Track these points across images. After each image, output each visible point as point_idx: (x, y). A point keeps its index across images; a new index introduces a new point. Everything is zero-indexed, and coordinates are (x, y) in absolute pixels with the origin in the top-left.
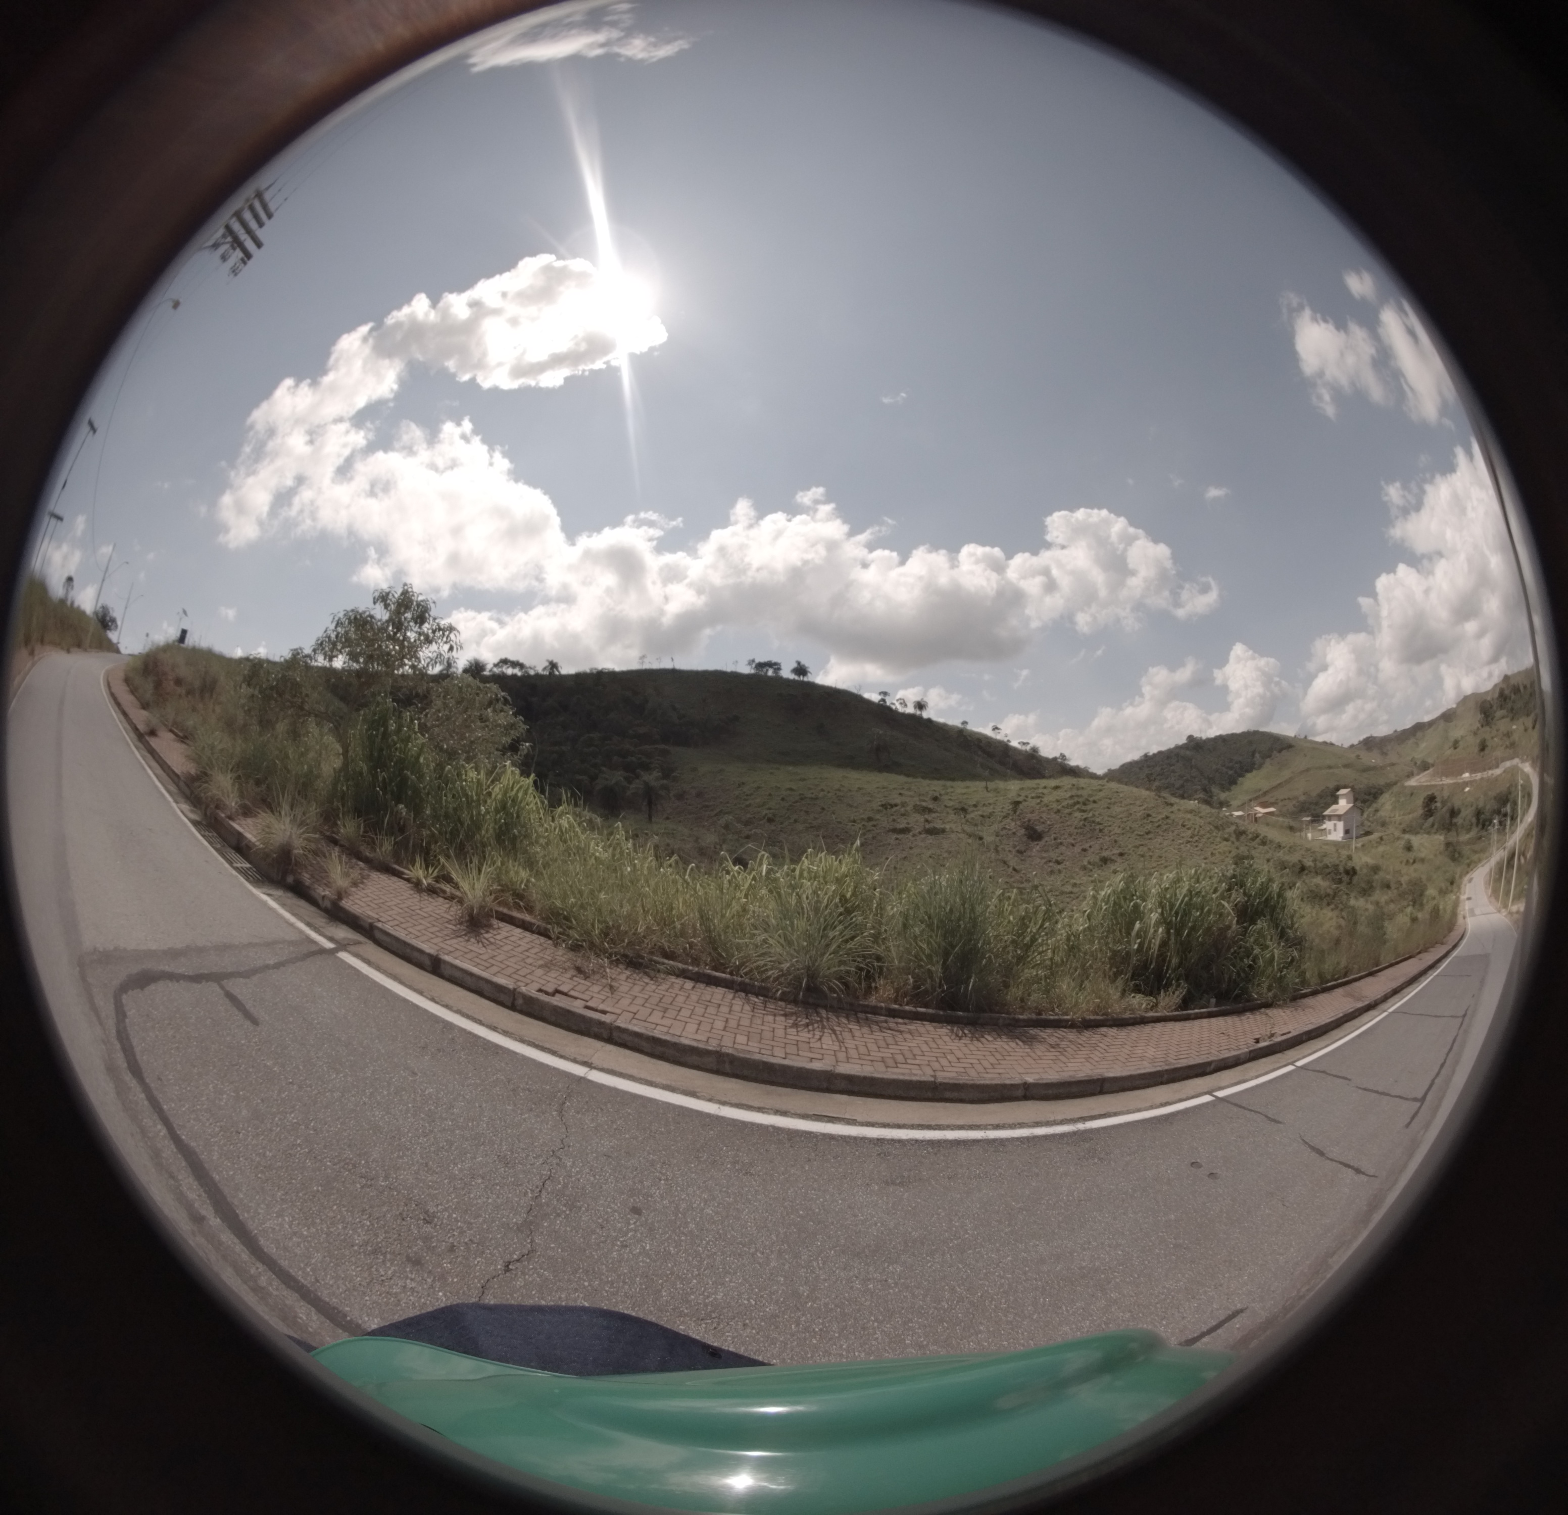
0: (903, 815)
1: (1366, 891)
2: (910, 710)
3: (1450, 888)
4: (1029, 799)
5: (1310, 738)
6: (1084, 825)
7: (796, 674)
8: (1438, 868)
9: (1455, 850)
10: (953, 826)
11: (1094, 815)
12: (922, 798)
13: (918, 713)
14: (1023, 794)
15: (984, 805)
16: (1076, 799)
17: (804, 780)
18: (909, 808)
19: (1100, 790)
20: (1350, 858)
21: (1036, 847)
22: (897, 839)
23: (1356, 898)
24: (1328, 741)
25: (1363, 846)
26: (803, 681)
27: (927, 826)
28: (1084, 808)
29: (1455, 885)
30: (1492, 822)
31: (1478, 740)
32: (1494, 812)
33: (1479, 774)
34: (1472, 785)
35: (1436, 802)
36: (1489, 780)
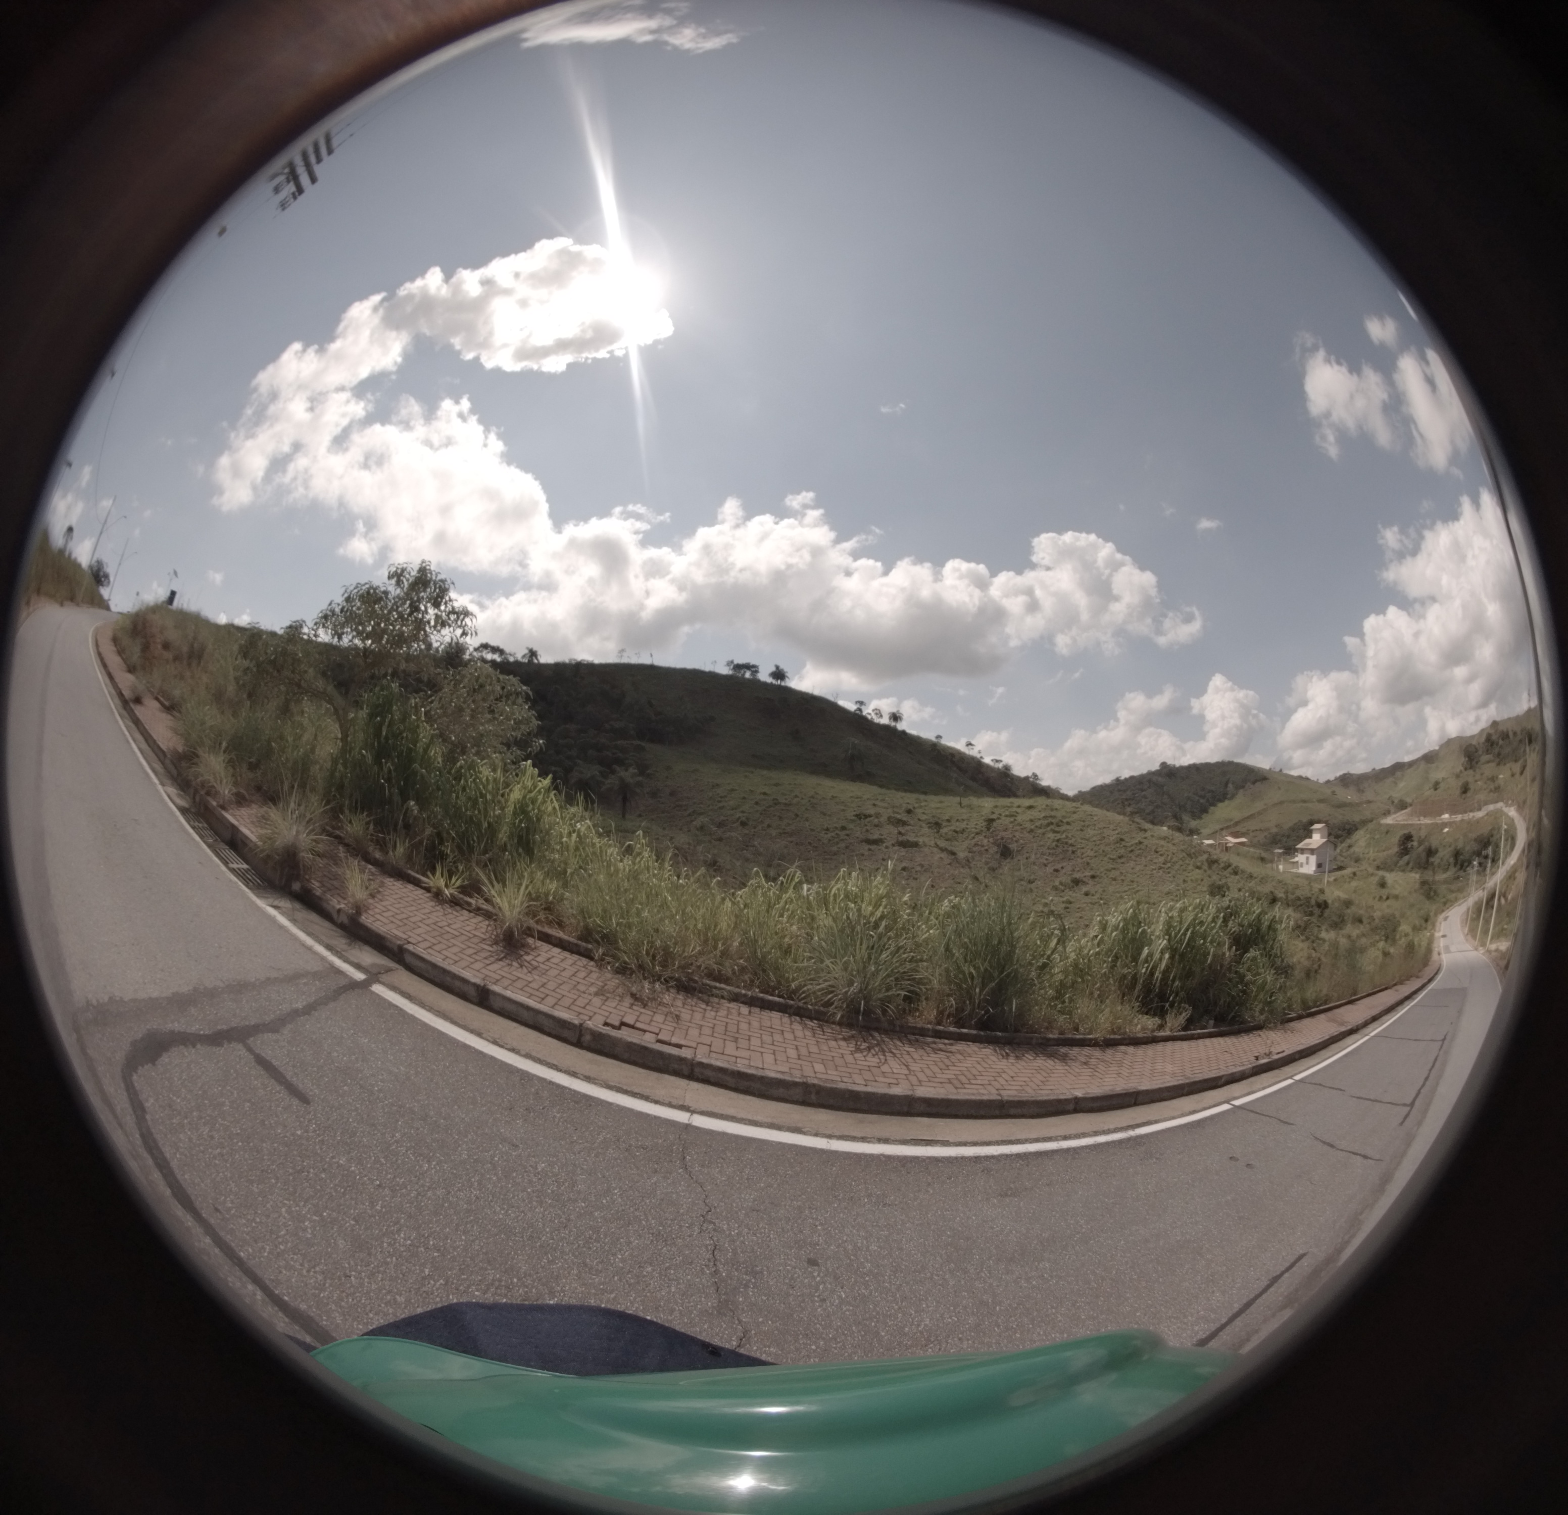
0: (876, 826)
1: (1337, 925)
2: (885, 720)
3: (1424, 925)
4: (1003, 818)
5: (1285, 771)
6: (1057, 846)
7: (774, 678)
8: (1412, 906)
9: (1431, 889)
10: (926, 840)
11: (1067, 837)
12: (895, 810)
13: (893, 724)
14: (997, 811)
15: (958, 820)
16: (1050, 820)
17: (777, 785)
18: (883, 819)
19: (1074, 813)
20: (1322, 891)
21: (1006, 867)
22: (870, 850)
23: (1327, 930)
24: (1304, 776)
25: (1335, 880)
26: (780, 687)
27: (901, 838)
28: (1057, 829)
29: (1429, 923)
30: (1471, 863)
31: (1460, 784)
32: (1474, 853)
33: (1460, 816)
34: (1451, 827)
35: (1412, 841)
36: (1469, 823)
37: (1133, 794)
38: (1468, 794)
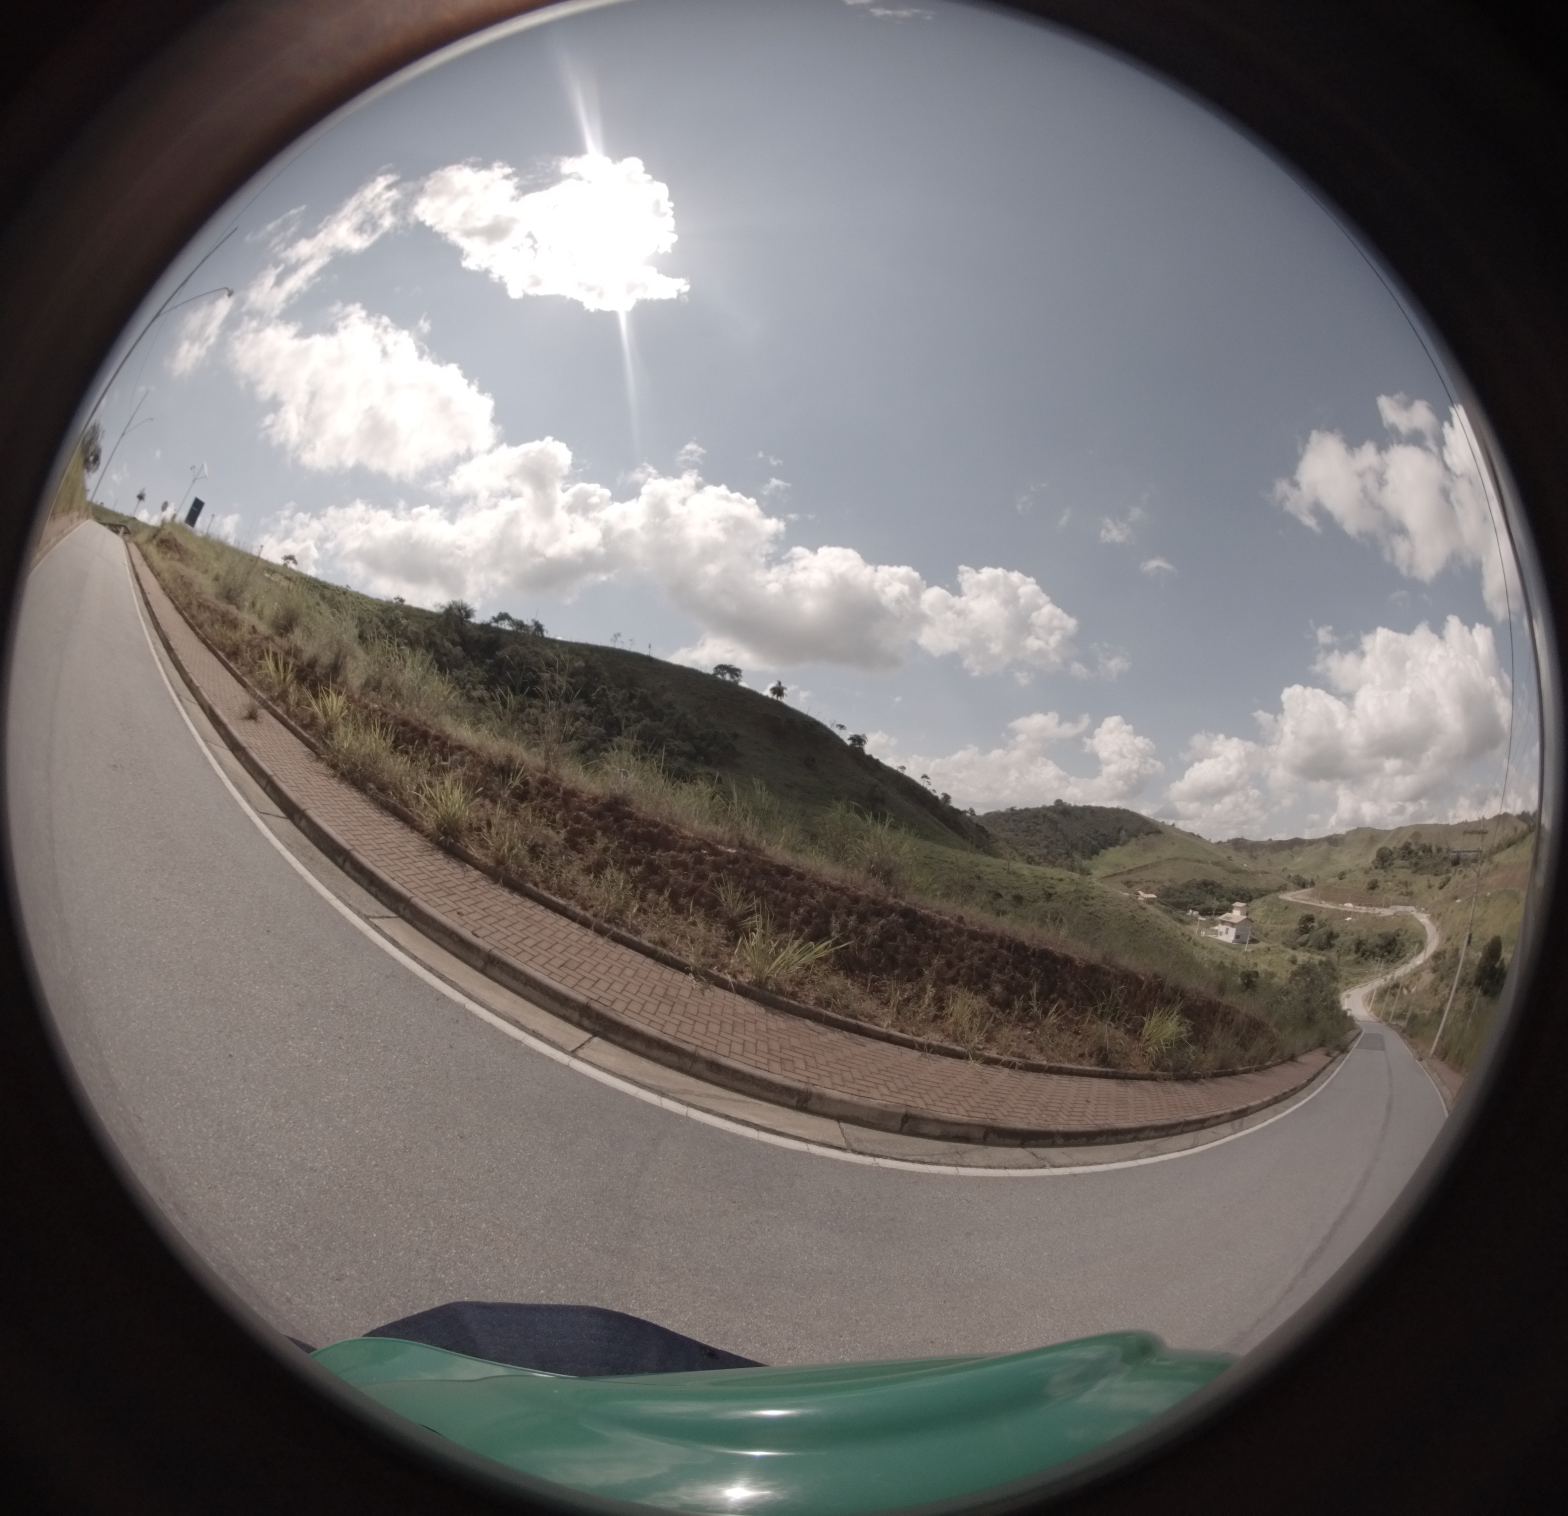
2: (855, 744)
13: (858, 745)
24: (1196, 834)
25: (1253, 952)
30: (1373, 954)
31: (1368, 879)
32: (1377, 946)
33: (1364, 908)
34: (1354, 917)
35: (1313, 922)
36: (1374, 917)
37: (1028, 826)
38: (1376, 891)
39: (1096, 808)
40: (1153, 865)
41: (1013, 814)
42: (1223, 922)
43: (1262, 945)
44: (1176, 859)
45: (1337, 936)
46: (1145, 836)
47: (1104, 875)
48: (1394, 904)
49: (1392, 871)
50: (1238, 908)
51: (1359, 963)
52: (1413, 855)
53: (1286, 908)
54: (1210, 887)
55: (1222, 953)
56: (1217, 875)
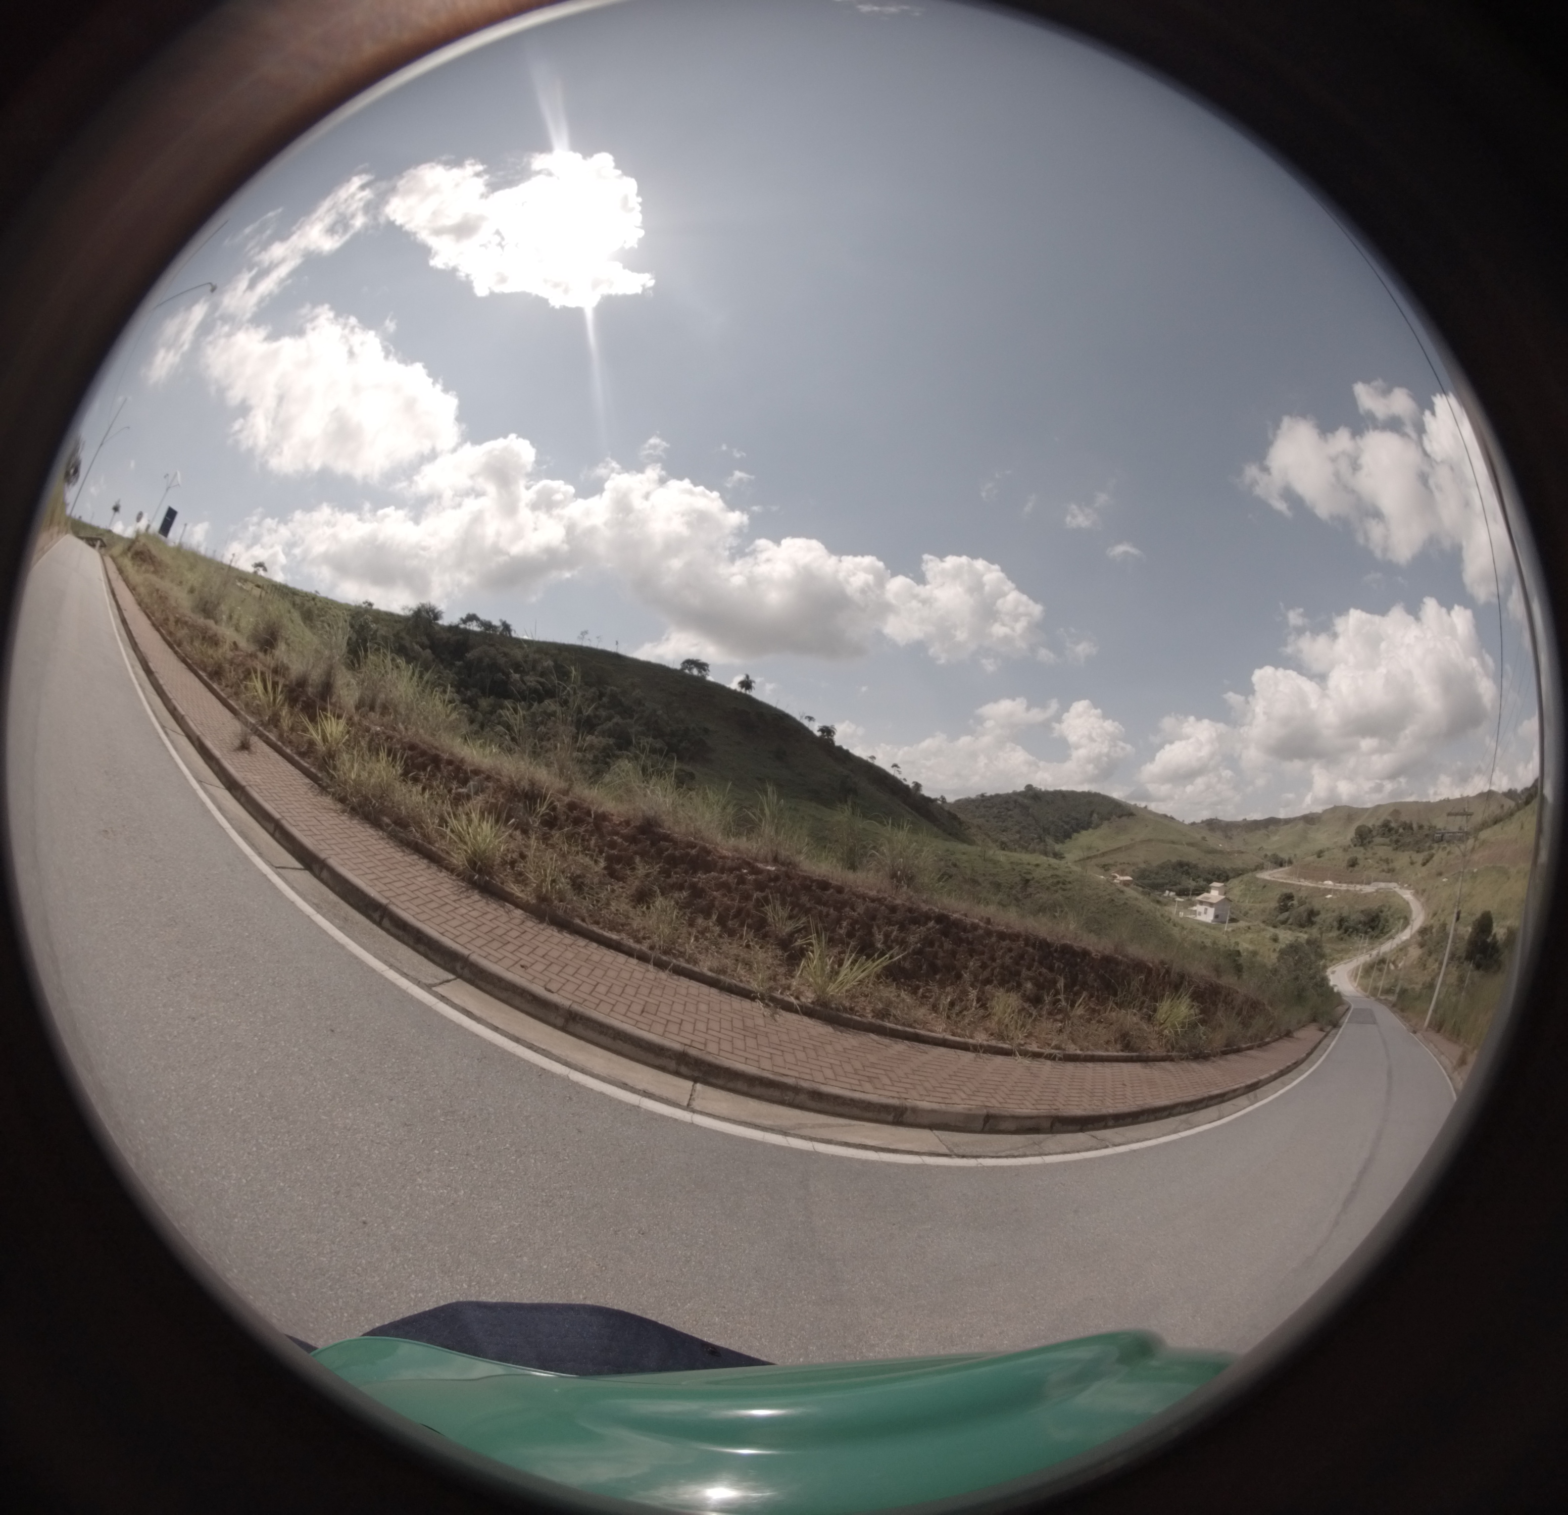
13: (827, 736)
24: (1169, 815)
30: (1357, 930)
31: (1348, 858)
32: (1360, 922)
33: (1345, 885)
34: (1335, 894)
35: (1293, 900)
36: (1356, 894)
37: (999, 812)
38: (1356, 868)
39: (1067, 792)
40: (1128, 848)
41: (983, 801)
42: (1201, 903)
43: (1242, 924)
44: (1150, 841)
45: (1318, 913)
46: (1117, 819)
47: (1077, 859)
48: (1376, 880)
49: (1372, 848)
50: (1216, 888)
51: (1342, 939)
52: (1393, 832)
53: (1264, 887)
54: (1186, 867)
55: (1203, 933)
56: (1192, 856)
